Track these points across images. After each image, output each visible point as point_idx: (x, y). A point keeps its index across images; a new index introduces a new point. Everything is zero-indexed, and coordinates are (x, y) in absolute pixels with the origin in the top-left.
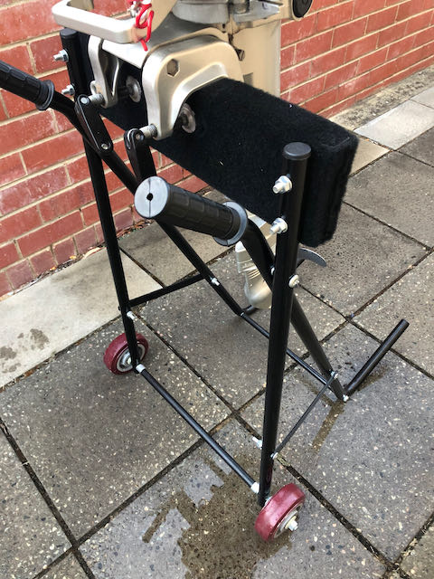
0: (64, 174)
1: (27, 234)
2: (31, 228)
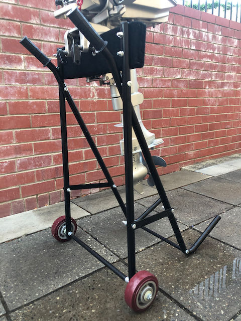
0: (51, 159)
1: (27, 185)
2: (30, 182)
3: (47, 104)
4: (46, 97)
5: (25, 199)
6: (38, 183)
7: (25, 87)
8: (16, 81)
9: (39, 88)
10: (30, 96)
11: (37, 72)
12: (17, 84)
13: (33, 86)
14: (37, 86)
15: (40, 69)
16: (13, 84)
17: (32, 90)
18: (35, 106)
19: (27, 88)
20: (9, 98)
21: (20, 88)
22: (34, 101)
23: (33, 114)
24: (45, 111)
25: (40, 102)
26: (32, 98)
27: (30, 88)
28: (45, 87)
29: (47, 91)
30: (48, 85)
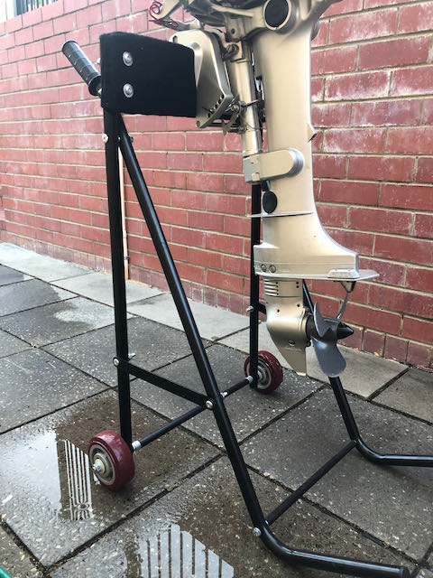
3: (416, 164)
4: (419, 148)
6: (370, 307)
7: (381, 131)
8: (369, 121)
9: (408, 132)
10: (388, 146)
11: (410, 99)
12: (370, 125)
13: (396, 128)
14: (403, 128)
15: (417, 92)
16: (363, 125)
17: (394, 137)
18: (392, 167)
19: (384, 132)
20: (351, 151)
21: (373, 133)
22: (392, 156)
23: (385, 181)
24: (409, 178)
25: (404, 159)
26: (390, 152)
27: (389, 131)
28: (421, 128)
29: (423, 137)
30: (429, 123)
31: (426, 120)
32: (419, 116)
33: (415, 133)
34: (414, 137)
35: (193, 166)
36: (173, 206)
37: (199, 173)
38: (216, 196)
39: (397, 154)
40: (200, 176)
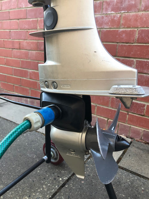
3: (137, 33)
4: (139, 25)
5: (98, 117)
6: (111, 109)
7: (119, 15)
8: (112, 10)
9: (133, 16)
10: (122, 24)
12: (113, 12)
13: (126, 14)
14: (131, 14)
16: (109, 13)
17: (126, 18)
18: (124, 35)
19: (120, 16)
20: (102, 27)
21: (114, 17)
22: (124, 29)
23: (120, 43)
24: (133, 41)
25: (130, 30)
26: (123, 27)
27: (123, 15)
28: (140, 13)
29: (141, 18)
30: (145, 10)
31: (143, 8)
32: (140, 7)
33: (137, 16)
34: (136, 18)
35: (23, 37)
36: (13, 58)
37: (26, 41)
38: (34, 52)
39: (127, 28)
40: (26, 42)
